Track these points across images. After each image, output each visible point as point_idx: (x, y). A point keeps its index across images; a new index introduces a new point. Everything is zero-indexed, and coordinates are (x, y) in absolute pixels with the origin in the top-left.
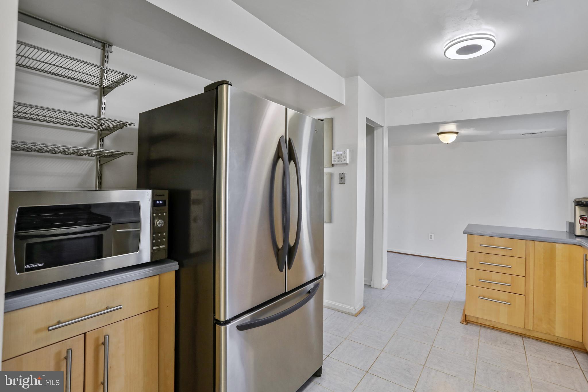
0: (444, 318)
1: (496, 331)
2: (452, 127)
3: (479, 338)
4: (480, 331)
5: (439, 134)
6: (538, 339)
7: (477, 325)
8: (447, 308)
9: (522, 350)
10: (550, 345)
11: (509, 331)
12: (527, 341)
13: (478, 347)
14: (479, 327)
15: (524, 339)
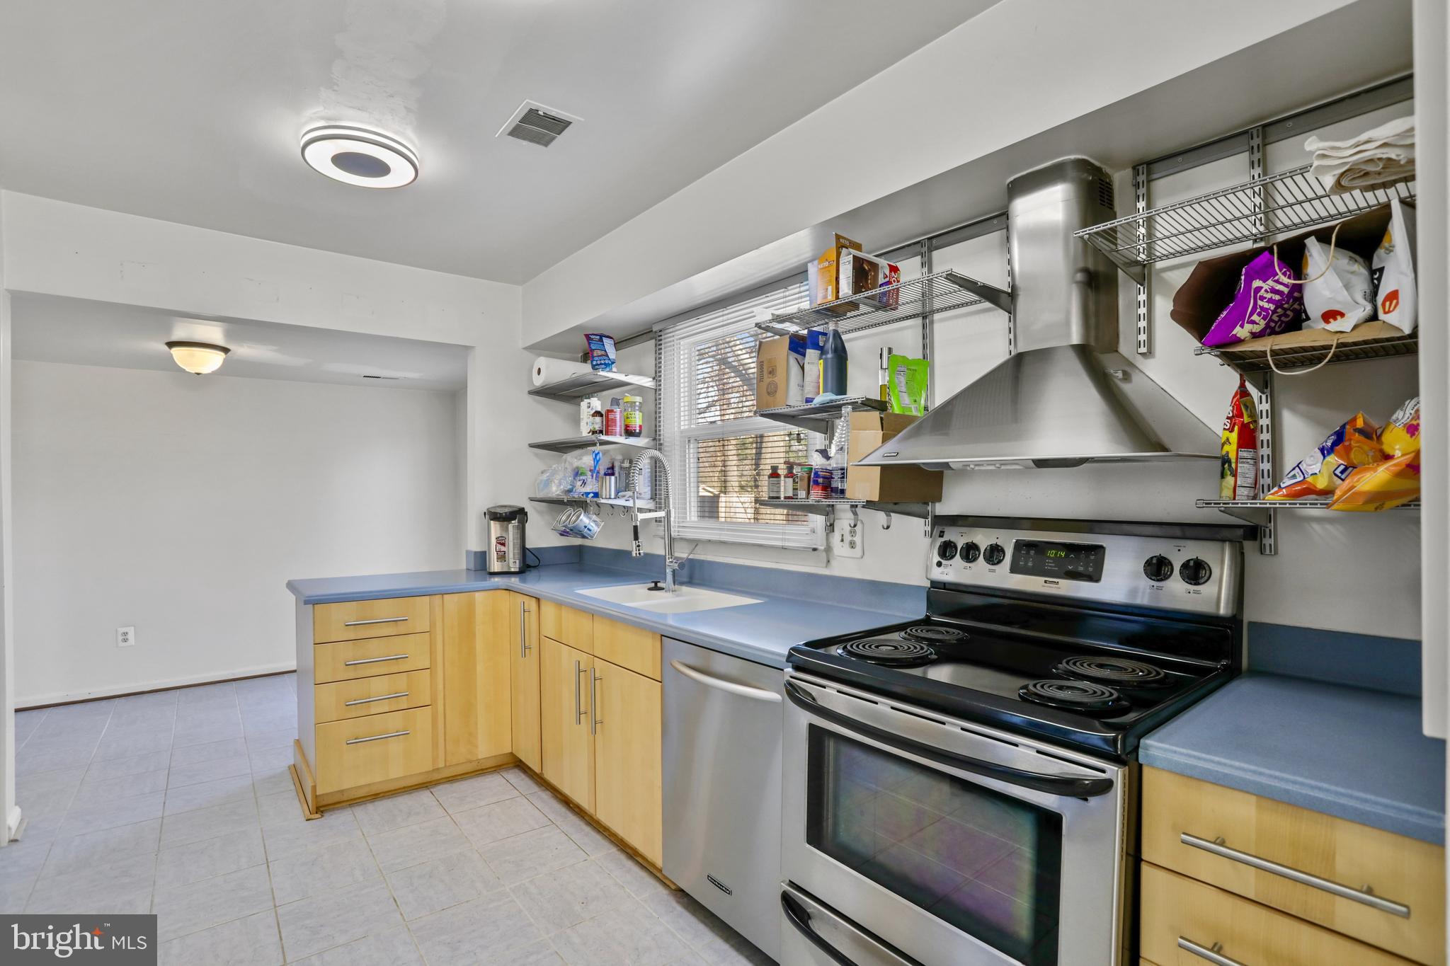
0: (261, 829)
1: (382, 802)
2: (214, 333)
3: (362, 832)
4: (355, 817)
5: (171, 344)
6: (451, 779)
7: (343, 808)
8: (257, 803)
9: (441, 811)
10: (471, 780)
11: (404, 788)
12: (440, 790)
13: (371, 850)
14: (349, 809)
15: (432, 790)
